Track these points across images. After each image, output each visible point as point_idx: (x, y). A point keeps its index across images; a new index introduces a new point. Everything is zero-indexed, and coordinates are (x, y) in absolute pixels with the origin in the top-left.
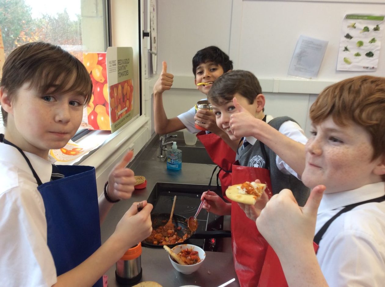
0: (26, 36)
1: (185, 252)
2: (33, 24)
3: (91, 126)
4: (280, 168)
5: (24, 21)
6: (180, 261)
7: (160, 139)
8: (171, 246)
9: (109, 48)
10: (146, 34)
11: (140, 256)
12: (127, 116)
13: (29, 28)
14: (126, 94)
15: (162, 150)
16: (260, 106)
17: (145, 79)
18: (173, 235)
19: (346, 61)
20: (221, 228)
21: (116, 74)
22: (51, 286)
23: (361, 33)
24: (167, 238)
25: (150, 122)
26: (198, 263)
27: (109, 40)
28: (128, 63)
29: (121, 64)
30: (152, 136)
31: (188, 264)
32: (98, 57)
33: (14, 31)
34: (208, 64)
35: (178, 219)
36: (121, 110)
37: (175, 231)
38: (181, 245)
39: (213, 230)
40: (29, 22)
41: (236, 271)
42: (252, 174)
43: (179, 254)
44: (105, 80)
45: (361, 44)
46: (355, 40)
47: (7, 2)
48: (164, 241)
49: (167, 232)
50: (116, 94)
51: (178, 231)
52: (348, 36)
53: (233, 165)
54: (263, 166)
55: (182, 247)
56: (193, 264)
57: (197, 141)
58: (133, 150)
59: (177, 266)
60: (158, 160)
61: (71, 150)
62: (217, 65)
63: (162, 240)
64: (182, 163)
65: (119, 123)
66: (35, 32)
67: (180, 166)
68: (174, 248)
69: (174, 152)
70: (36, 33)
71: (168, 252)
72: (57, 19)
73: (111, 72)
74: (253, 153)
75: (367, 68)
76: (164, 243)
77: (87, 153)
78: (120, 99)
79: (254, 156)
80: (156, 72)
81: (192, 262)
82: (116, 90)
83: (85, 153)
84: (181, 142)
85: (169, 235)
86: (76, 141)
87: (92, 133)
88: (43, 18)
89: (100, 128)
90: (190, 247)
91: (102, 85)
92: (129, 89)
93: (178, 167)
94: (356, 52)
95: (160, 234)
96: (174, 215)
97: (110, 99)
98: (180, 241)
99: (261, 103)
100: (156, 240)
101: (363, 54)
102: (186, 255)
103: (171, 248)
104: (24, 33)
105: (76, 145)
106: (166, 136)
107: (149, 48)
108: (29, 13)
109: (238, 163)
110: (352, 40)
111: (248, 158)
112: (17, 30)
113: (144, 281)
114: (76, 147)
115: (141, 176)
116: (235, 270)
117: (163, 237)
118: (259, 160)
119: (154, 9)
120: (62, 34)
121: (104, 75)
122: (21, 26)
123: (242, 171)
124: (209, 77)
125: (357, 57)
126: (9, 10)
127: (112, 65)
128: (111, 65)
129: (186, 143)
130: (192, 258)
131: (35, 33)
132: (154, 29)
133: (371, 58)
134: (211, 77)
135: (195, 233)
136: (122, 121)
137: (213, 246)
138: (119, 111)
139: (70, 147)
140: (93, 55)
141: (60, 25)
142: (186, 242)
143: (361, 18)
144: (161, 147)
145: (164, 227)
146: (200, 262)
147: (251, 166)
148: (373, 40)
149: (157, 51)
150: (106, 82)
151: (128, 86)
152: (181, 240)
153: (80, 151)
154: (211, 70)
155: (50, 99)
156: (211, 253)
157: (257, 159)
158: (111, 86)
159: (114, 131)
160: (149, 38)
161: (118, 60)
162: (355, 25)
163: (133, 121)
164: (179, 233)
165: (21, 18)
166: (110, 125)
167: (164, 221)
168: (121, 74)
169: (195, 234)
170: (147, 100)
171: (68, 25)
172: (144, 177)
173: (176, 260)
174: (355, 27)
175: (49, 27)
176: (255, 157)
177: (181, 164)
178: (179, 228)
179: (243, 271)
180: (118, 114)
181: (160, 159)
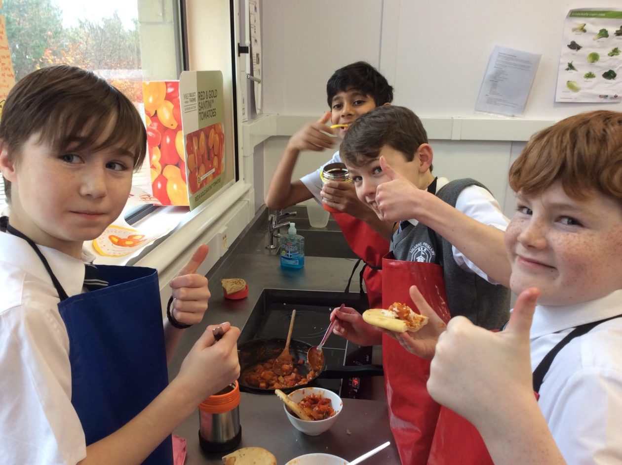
0: (54, 56)
1: (310, 400)
2: (65, 36)
3: (156, 199)
4: (459, 262)
5: (49, 33)
6: (302, 415)
7: (270, 219)
8: (287, 391)
9: (183, 72)
10: (243, 50)
11: (238, 406)
12: (216, 183)
13: (59, 44)
14: (213, 147)
15: (272, 236)
16: (425, 163)
17: (243, 122)
18: (291, 373)
19: (571, 86)
20: (368, 360)
21: (195, 115)
22: (76, 463)
23: (594, 40)
24: (281, 378)
25: (252, 191)
26: (330, 418)
27: (184, 60)
28: (216, 97)
29: (204, 99)
30: (256, 214)
31: (315, 420)
32: (167, 88)
33: (34, 50)
34: (351, 93)
35: (298, 346)
36: (206, 173)
37: (295, 366)
38: (303, 389)
39: (354, 364)
40: (57, 34)
41: (392, 430)
42: (413, 274)
43: (299, 403)
44: (178, 126)
45: (594, 57)
46: (585, 52)
47: (23, 2)
48: (276, 382)
49: (281, 369)
50: (196, 148)
51: (298, 366)
52: (574, 46)
53: (383, 259)
54: (431, 261)
55: (305, 391)
56: (323, 419)
57: (329, 222)
58: (226, 237)
59: (297, 421)
60: (267, 252)
61: (127, 238)
62: (365, 96)
63: (273, 382)
64: (305, 257)
65: (203, 194)
66: (67, 50)
67: (302, 262)
68: (292, 393)
69: (290, 239)
70: (69, 51)
71: (282, 400)
72: (102, 27)
73: (187, 111)
74: (415, 239)
75: (606, 97)
76: (276, 385)
77: (152, 243)
78: (203, 156)
79: (417, 243)
80: (261, 110)
81: (321, 415)
82: (197, 141)
83: (148, 243)
84: (303, 223)
85: (285, 373)
86: (134, 224)
87: (159, 211)
88: (81, 27)
89: (172, 202)
90: (317, 391)
91: (174, 133)
92: (217, 139)
93: (298, 264)
94: (587, 72)
95: (270, 372)
96: (292, 341)
97: (187, 155)
98: (301, 383)
99: (426, 158)
100: (264, 380)
101: (599, 74)
102: (312, 404)
103: (287, 394)
104: (51, 52)
105: (134, 231)
106: (278, 214)
107: (248, 71)
108: (58, 18)
109: (392, 256)
110: (580, 51)
111: (407, 246)
112: (39, 46)
113: (246, 446)
114: (134, 233)
115: (238, 279)
116: (390, 429)
117: (274, 376)
118: (425, 250)
119: (256, 8)
120: (110, 51)
121: (177, 117)
122: (45, 41)
123: (397, 268)
124: (350, 115)
125: (590, 79)
126: (26, 15)
127: (189, 100)
128: (187, 100)
129: (311, 225)
130: (322, 410)
131: (67, 52)
132: (256, 41)
133: (612, 81)
134: (354, 115)
135: (326, 369)
136: (207, 191)
137: (356, 391)
138: (202, 173)
139: (124, 233)
140: (158, 83)
141: (108, 38)
142: (312, 384)
143: (593, 15)
144: (270, 232)
145: (277, 360)
146: (335, 415)
147: (413, 260)
148: (615, 52)
149: (262, 76)
150: (179, 127)
151: (215, 134)
152: (304, 381)
153: (141, 240)
154: (354, 103)
155: (73, 158)
156: (353, 401)
157: (422, 248)
158: (189, 134)
159: (195, 206)
160: (248, 55)
161: (199, 93)
162: (585, 28)
163: (224, 191)
164: (301, 369)
165: (44, 27)
166: (188, 197)
167: (277, 351)
168: (205, 115)
169: (327, 371)
170: (247, 156)
171: (121, 37)
172: (244, 281)
173: (295, 412)
174: (585, 31)
175: (91, 42)
176: (419, 245)
177: (303, 258)
178: (300, 361)
179: (403, 429)
180: (200, 179)
181: (270, 252)
